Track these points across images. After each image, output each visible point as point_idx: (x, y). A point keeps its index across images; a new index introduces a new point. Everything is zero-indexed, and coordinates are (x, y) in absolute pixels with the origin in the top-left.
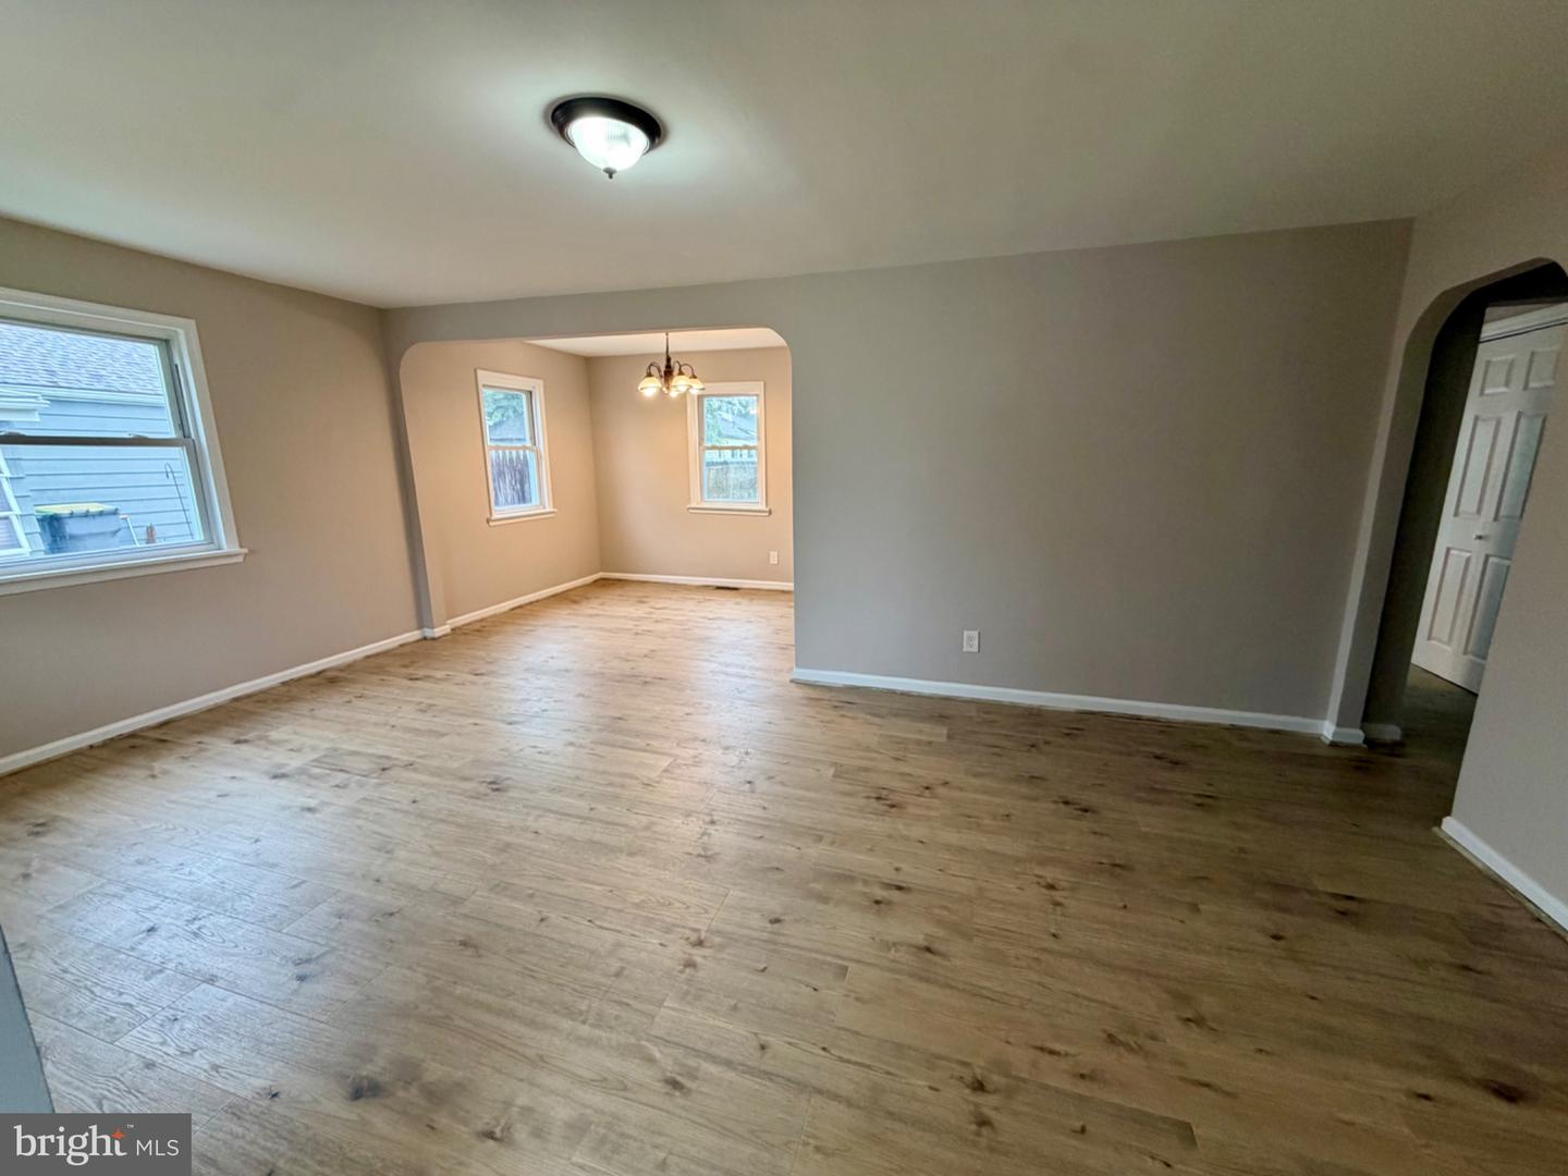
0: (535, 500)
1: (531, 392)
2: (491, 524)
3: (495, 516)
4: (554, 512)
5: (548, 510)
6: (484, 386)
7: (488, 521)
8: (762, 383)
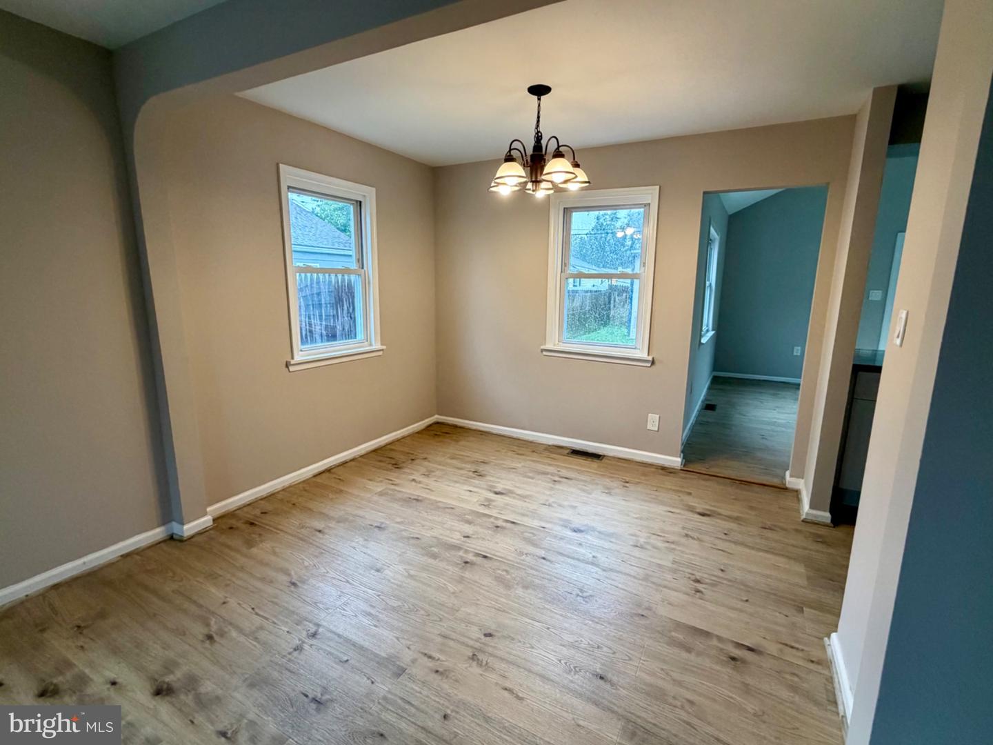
0: (360, 336)
1: (360, 202)
2: (291, 369)
3: (298, 357)
4: (382, 350)
5: (374, 347)
6: (289, 187)
7: (287, 365)
8: (658, 187)
